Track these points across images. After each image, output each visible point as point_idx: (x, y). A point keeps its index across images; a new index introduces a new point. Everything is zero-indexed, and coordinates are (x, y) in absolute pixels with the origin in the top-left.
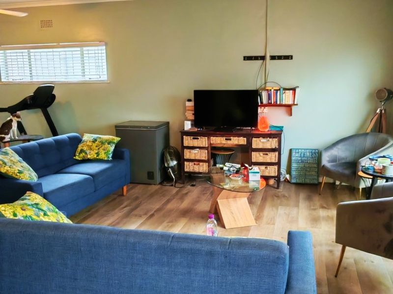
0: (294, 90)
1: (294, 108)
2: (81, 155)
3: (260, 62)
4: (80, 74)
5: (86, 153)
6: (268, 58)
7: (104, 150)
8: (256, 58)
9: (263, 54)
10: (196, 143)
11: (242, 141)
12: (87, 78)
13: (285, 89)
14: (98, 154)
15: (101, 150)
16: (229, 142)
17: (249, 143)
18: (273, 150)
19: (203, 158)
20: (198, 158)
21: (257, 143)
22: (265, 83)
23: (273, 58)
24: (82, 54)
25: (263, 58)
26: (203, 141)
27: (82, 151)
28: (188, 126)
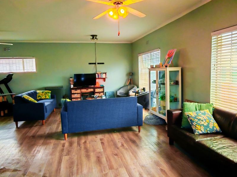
0: (106, 73)
1: (106, 79)
2: (39, 98)
3: (94, 65)
4: (23, 69)
5: (41, 97)
6: (97, 64)
7: (48, 95)
8: (93, 64)
9: (95, 62)
10: (76, 92)
11: (92, 90)
12: (26, 71)
13: (103, 73)
14: (46, 97)
15: (46, 95)
16: (88, 91)
17: (94, 90)
18: (102, 92)
19: (79, 97)
20: (77, 97)
21: (97, 90)
22: (96, 71)
23: (98, 63)
24: (23, 62)
25: (95, 64)
26: (79, 91)
27: (39, 96)
28: (72, 86)
